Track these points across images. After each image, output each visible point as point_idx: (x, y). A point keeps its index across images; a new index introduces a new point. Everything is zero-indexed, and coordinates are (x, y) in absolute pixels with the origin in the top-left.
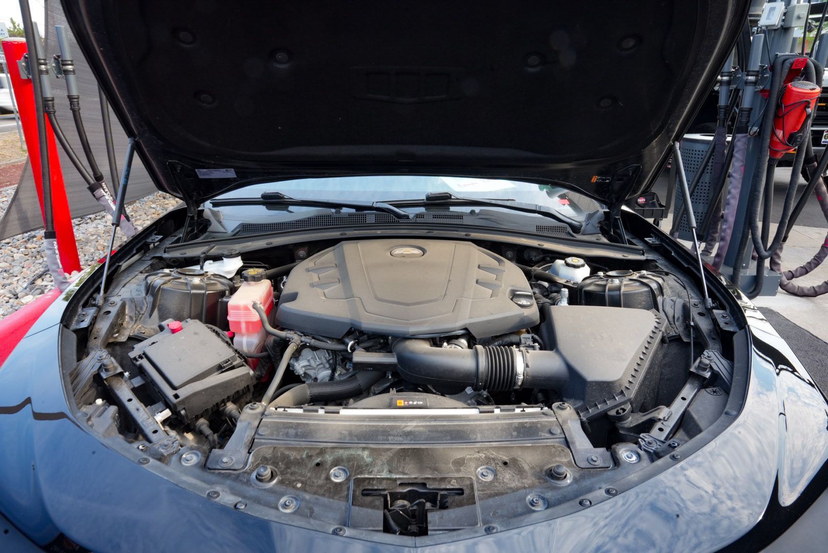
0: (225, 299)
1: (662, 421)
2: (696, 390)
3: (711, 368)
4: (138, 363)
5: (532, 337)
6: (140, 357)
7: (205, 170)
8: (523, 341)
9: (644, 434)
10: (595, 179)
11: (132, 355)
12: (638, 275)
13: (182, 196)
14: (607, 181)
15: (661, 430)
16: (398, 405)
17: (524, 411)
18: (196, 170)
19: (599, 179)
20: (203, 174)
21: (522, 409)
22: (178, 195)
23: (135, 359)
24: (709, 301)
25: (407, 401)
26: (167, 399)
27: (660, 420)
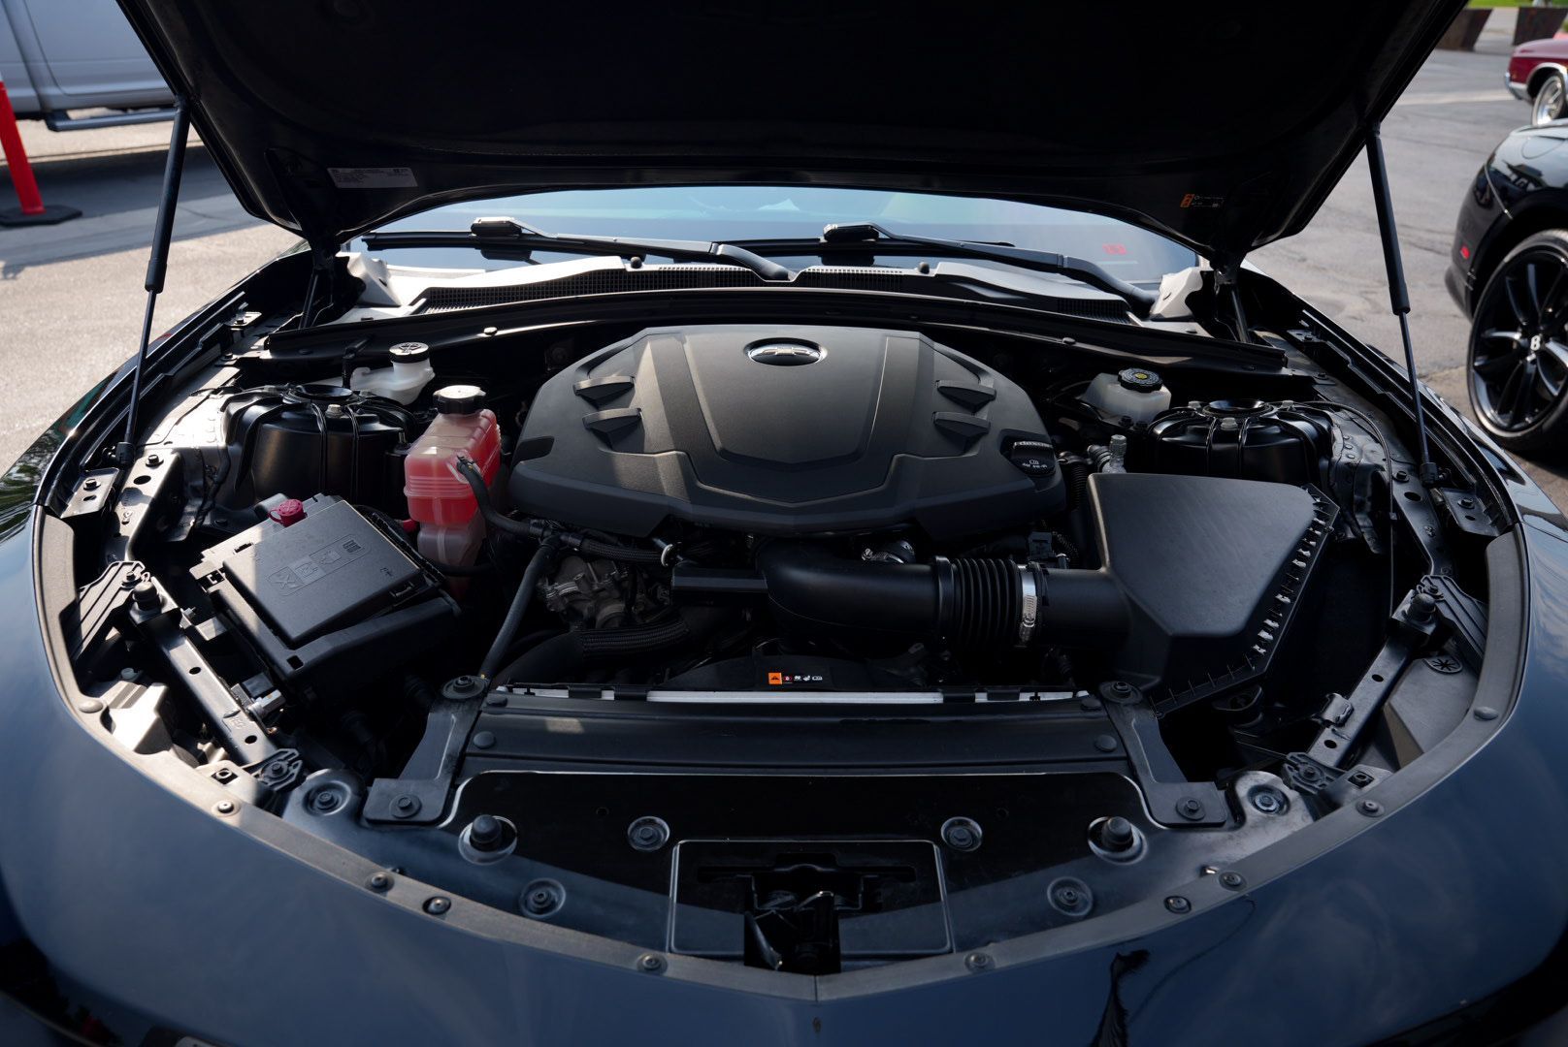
0: (398, 453)
1: (1332, 727)
2: (1404, 659)
3: (1438, 614)
4: (212, 590)
5: (1054, 538)
6: (216, 576)
7: (348, 170)
8: (1033, 547)
9: (1295, 754)
10: (1186, 201)
11: (197, 572)
12: (1276, 409)
13: (300, 229)
14: (1215, 205)
15: (1330, 744)
16: (771, 682)
17: (1037, 697)
18: (329, 170)
19: (1198, 201)
20: (344, 177)
21: (1033, 694)
22: (293, 226)
23: (204, 581)
24: (1432, 466)
25: (789, 676)
26: (275, 668)
27: (1328, 723)
